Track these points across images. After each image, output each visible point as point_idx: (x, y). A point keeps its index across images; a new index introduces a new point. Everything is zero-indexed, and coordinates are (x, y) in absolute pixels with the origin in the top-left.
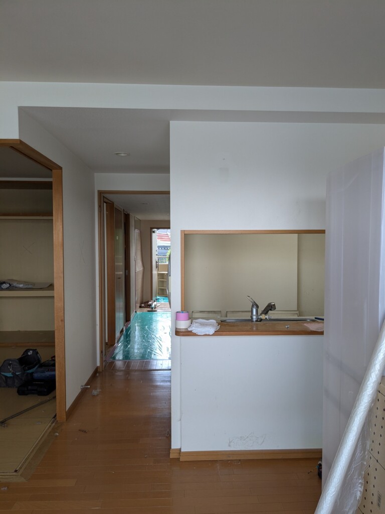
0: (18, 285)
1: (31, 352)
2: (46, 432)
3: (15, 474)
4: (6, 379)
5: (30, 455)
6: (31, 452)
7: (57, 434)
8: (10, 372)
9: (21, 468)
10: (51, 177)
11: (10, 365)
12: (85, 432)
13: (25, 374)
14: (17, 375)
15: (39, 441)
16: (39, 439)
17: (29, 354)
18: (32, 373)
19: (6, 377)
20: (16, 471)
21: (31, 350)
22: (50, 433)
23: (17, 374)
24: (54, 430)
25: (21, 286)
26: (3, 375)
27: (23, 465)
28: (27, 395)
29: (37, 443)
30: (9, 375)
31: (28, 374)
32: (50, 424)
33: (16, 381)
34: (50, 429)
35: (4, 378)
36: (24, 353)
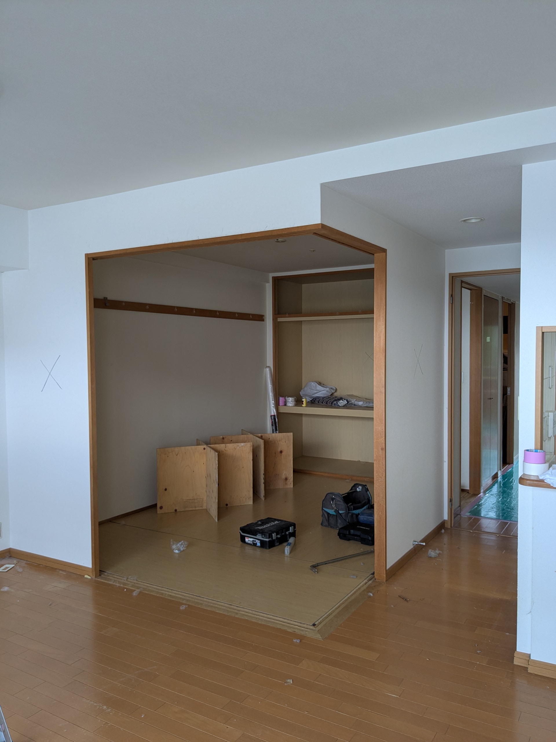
0: (356, 403)
1: (360, 487)
2: (359, 588)
3: (312, 627)
4: (328, 516)
5: (334, 611)
6: (336, 609)
7: (371, 595)
8: (333, 509)
9: (320, 623)
10: (372, 262)
11: (333, 499)
12: (406, 600)
13: (350, 514)
14: (340, 514)
15: (349, 598)
16: (350, 595)
17: (358, 490)
18: (357, 515)
19: (328, 514)
20: (314, 625)
21: (361, 485)
22: (364, 590)
23: (341, 512)
24: (369, 589)
25: (361, 403)
26: (325, 511)
27: (323, 620)
28: (349, 540)
29: (346, 600)
30: (332, 512)
31: (353, 514)
32: (366, 581)
33: (339, 521)
34: (365, 587)
35: (326, 515)
36: (352, 487)
